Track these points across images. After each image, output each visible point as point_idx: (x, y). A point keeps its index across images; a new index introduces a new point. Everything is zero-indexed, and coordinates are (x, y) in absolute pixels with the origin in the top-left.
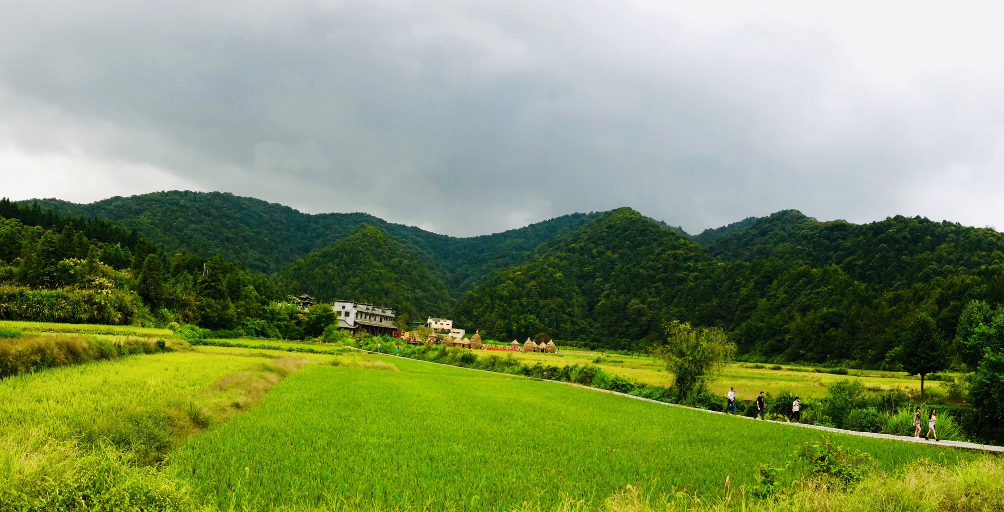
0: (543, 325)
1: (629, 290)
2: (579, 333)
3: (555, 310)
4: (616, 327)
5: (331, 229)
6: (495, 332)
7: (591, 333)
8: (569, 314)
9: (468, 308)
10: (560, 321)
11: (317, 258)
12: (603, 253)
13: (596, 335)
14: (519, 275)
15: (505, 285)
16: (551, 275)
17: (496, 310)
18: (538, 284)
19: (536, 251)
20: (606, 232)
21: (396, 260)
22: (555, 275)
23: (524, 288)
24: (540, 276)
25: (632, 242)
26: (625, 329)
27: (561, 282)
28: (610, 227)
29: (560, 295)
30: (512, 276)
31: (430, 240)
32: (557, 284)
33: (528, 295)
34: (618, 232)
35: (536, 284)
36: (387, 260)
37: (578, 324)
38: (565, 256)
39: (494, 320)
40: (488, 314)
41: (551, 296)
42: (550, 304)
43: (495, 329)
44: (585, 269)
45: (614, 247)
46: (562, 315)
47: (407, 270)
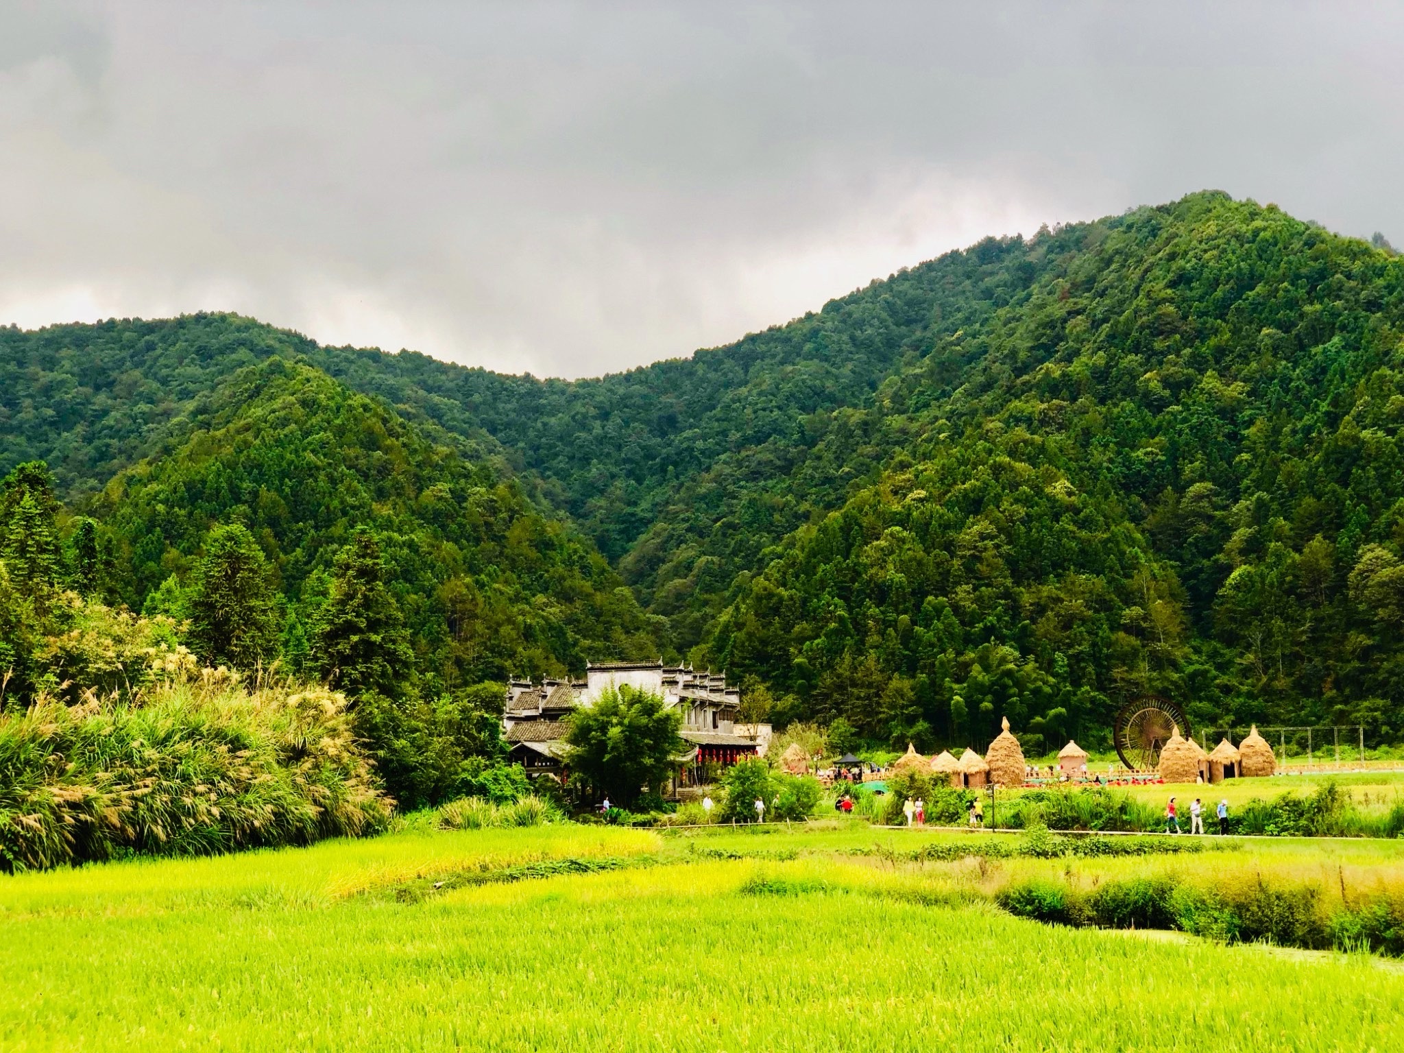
0: (1052, 680)
1: (1340, 515)
2: (1185, 696)
3: (1084, 621)
4: (1317, 661)
5: (111, 384)
6: (887, 721)
7: (1227, 690)
8: (1133, 629)
9: (764, 642)
10: (1108, 657)
11: (160, 508)
12: (1188, 383)
13: (1250, 695)
14: (921, 500)
15: (883, 543)
16: (1039, 491)
17: (874, 639)
18: (1000, 530)
19: (887, 402)
20: (1171, 301)
21: (443, 487)
22: (1048, 490)
23: (949, 546)
24: (997, 500)
25: (1286, 327)
26: (1356, 664)
27: (1077, 511)
28: (1182, 280)
29: (1088, 560)
30: (896, 508)
31: (477, 398)
32: (1066, 523)
33: (970, 572)
34: (1219, 293)
35: (992, 529)
36: (410, 491)
37: (1175, 666)
38: (1043, 412)
39: (877, 677)
40: (847, 658)
41: (1059, 567)
42: (1059, 600)
43: (885, 712)
44: (1140, 453)
45: (1220, 352)
46: (1113, 637)
47: (487, 524)
